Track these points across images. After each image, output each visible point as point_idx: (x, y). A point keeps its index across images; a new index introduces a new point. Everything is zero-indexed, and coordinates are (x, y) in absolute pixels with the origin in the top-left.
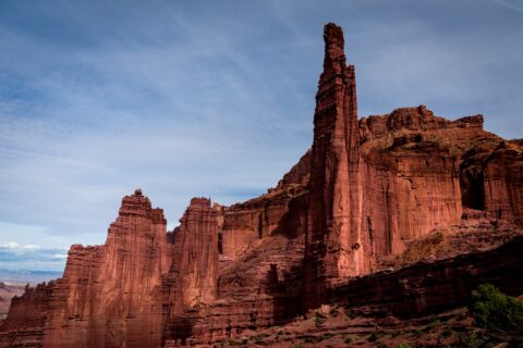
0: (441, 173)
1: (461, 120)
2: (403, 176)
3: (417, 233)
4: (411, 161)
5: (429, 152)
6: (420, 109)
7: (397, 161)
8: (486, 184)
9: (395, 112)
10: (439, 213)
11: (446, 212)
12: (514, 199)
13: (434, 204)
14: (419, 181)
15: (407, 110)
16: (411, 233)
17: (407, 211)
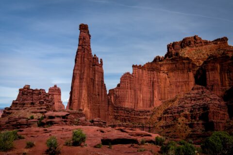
0: (183, 70)
1: (215, 40)
2: (164, 72)
3: (169, 97)
4: (167, 66)
5: (177, 61)
6: (195, 37)
7: (161, 66)
8: (207, 73)
9: (184, 39)
10: (180, 88)
11: (184, 87)
12: (224, 79)
13: (178, 84)
14: (171, 74)
15: (189, 38)
16: (166, 97)
17: (165, 87)
